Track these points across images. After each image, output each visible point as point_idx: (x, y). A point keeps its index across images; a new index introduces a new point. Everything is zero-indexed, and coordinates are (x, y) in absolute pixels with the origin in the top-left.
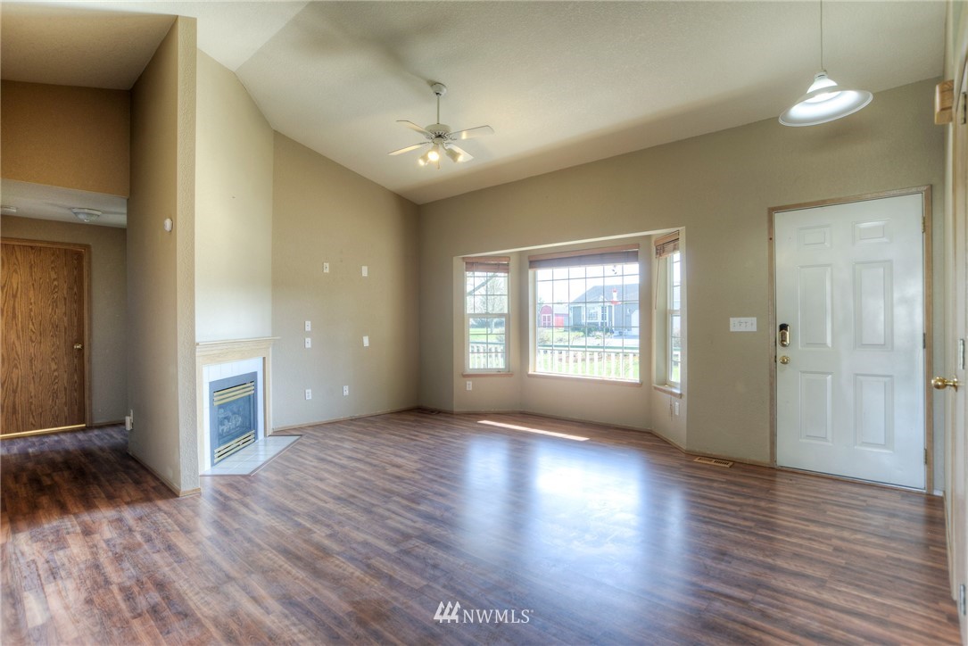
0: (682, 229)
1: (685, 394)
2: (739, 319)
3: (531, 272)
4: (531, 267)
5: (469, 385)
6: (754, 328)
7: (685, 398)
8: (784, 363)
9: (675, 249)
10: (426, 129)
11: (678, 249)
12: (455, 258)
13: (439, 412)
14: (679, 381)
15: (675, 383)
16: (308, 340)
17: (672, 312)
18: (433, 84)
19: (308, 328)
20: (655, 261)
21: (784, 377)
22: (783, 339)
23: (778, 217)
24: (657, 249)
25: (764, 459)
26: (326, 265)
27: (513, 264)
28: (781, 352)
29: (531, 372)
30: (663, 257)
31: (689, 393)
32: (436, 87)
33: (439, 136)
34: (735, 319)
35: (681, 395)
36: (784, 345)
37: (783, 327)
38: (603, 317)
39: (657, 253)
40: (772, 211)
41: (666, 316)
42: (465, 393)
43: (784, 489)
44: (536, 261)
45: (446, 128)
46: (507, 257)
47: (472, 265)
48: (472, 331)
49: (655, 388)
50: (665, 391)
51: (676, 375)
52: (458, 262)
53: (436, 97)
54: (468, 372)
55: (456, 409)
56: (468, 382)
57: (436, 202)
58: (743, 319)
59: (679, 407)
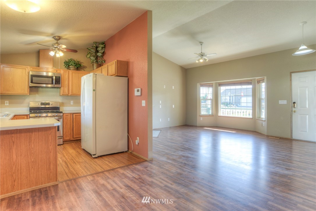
0: (265, 77)
1: (266, 120)
2: (282, 101)
3: (219, 87)
4: (219, 86)
5: (201, 119)
6: (286, 103)
7: (266, 121)
8: (294, 112)
9: (263, 82)
10: (199, 54)
11: (264, 82)
12: (197, 84)
13: (193, 126)
14: (264, 118)
15: (263, 118)
16: (160, 106)
17: (262, 99)
18: (200, 42)
19: (160, 103)
20: (257, 85)
21: (294, 116)
22: (294, 106)
23: (293, 75)
24: (257, 82)
25: (289, 137)
26: (165, 86)
27: (214, 85)
28: (294, 109)
29: (219, 115)
30: (259, 84)
31: (267, 120)
32: (201, 43)
33: (202, 55)
34: (281, 101)
35: (265, 121)
36: (294, 107)
37: (294, 103)
38: (230, 100)
39: (257, 83)
40: (291, 73)
41: (260, 100)
42: (200, 121)
43: (295, 145)
44: (220, 85)
45: (204, 53)
46: (212, 83)
47: (202, 85)
48: (202, 104)
49: (257, 119)
50: (260, 120)
51: (263, 116)
52: (198, 85)
53: (201, 46)
54: (201, 115)
55: (198, 125)
56: (201, 118)
57: (191, 68)
58: (283, 101)
59: (265, 124)
